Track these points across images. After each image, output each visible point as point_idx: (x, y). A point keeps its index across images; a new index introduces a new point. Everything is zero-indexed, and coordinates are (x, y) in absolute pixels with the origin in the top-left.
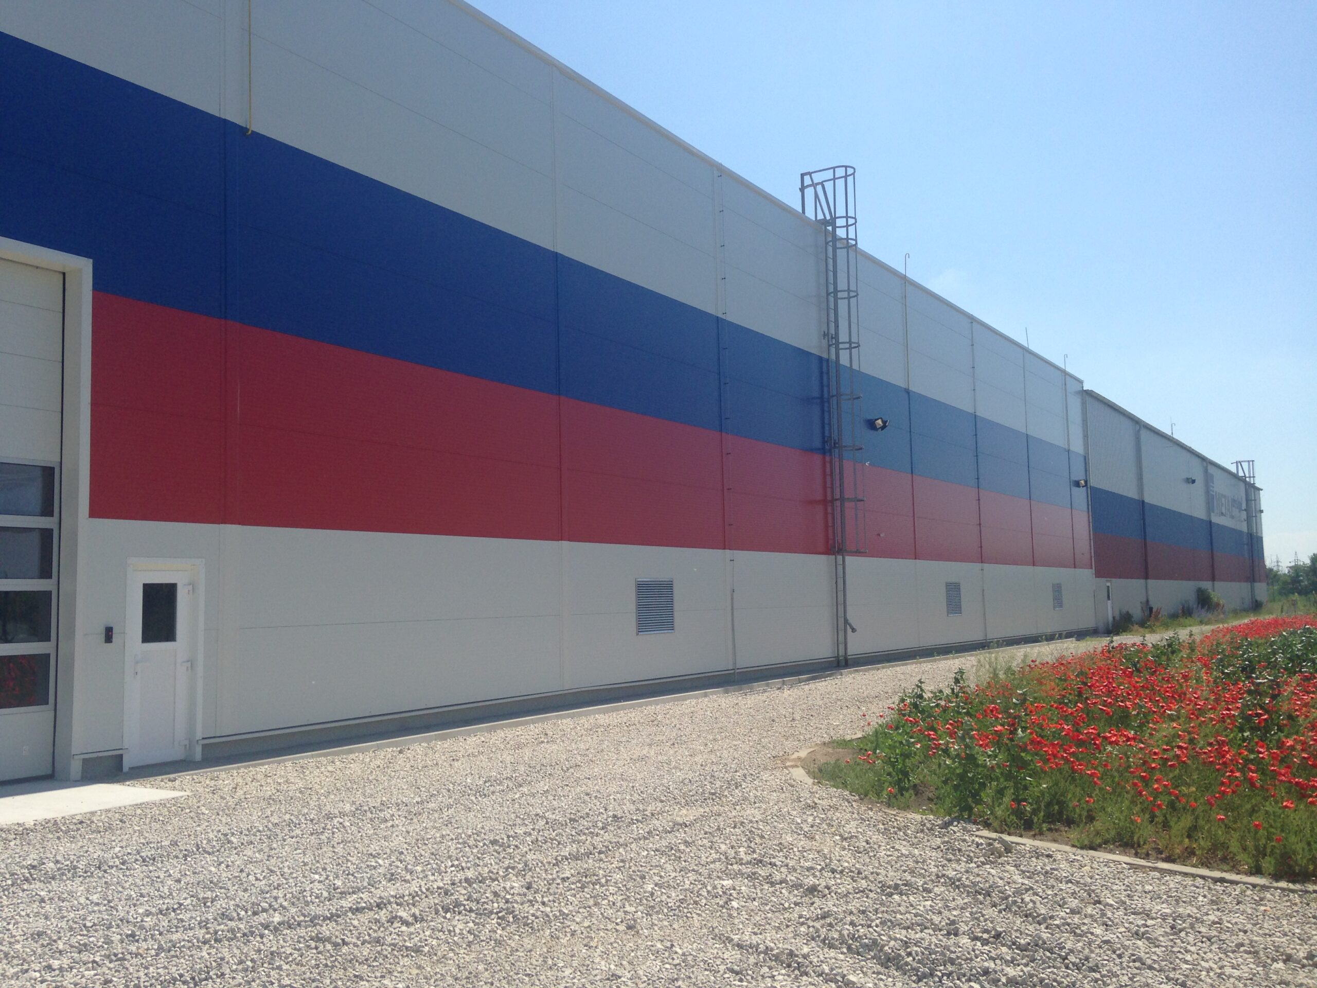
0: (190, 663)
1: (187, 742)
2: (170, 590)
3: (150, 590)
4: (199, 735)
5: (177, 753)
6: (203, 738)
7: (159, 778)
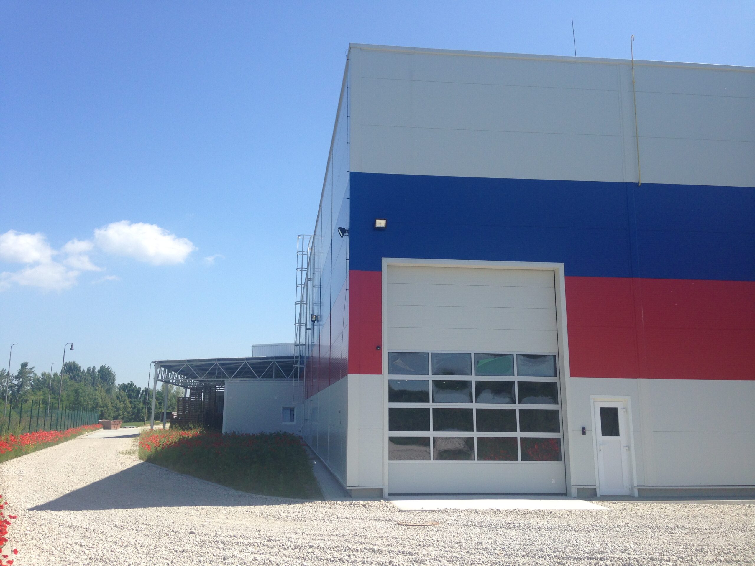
0: (628, 447)
1: (630, 487)
2: (614, 411)
3: (604, 411)
4: (636, 484)
5: (626, 492)
6: (638, 486)
7: (609, 502)
